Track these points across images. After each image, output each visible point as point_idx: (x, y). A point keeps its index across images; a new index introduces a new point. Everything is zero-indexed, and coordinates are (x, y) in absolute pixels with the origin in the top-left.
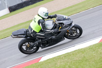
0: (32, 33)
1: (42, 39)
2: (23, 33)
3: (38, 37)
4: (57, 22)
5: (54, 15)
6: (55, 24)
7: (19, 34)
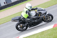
0: (22, 19)
1: (28, 22)
2: (18, 19)
3: (26, 21)
4: (38, 12)
5: (36, 8)
6: (37, 13)
7: (16, 19)
